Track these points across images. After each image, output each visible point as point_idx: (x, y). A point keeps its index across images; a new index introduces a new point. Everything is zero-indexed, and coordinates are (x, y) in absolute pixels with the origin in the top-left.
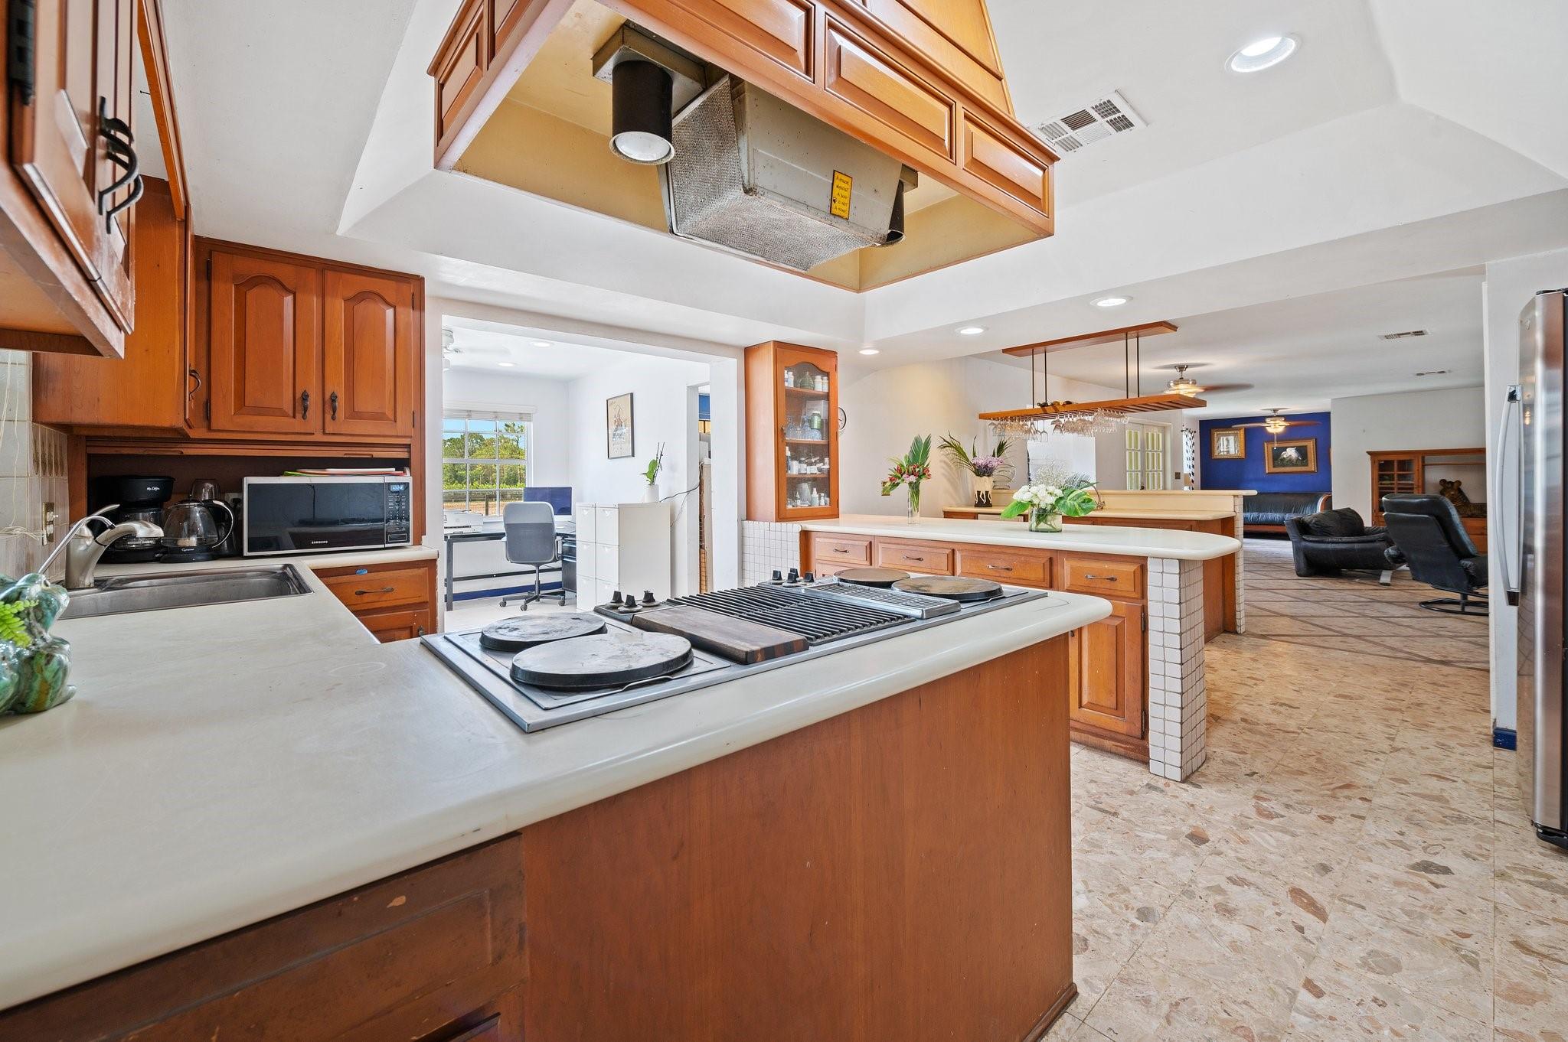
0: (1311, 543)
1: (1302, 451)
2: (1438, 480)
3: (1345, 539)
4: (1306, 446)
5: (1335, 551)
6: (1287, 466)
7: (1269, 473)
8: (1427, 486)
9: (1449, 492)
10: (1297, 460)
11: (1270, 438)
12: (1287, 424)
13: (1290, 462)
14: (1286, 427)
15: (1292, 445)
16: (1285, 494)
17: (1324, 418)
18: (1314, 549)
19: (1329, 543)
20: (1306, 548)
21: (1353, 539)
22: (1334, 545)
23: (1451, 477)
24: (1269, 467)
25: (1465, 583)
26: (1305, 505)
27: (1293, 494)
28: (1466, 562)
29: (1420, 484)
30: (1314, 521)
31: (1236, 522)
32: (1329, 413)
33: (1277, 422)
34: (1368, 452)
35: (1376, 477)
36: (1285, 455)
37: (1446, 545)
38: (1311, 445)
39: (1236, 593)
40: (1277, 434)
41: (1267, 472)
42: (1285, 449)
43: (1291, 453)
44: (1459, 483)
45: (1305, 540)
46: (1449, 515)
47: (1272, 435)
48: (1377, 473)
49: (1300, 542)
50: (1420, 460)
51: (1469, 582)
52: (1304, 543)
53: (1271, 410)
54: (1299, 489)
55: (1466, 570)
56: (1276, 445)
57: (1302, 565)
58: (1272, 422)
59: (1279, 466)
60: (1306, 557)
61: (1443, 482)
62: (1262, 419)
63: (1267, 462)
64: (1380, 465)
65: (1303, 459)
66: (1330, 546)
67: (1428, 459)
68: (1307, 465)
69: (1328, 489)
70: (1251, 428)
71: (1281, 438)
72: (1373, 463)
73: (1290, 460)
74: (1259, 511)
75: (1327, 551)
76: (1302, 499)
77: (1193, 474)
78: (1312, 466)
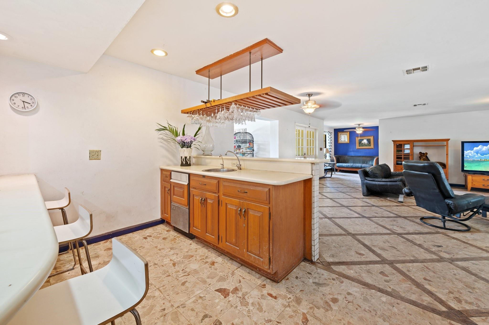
0: (369, 181)
1: (369, 141)
2: (418, 153)
3: (384, 180)
4: (370, 139)
5: (379, 185)
6: (364, 146)
7: (357, 149)
8: (414, 155)
9: (423, 157)
10: (367, 144)
11: (357, 135)
12: (363, 130)
13: (365, 145)
14: (363, 131)
15: (365, 138)
16: (363, 156)
17: (377, 128)
18: (370, 184)
19: (376, 181)
20: (367, 183)
21: (387, 180)
22: (379, 182)
23: (423, 151)
24: (357, 147)
25: (447, 212)
26: (370, 161)
27: (365, 157)
28: (449, 201)
29: (412, 154)
30: (370, 171)
31: (313, 182)
32: (378, 127)
33: (360, 129)
34: (392, 141)
35: (395, 150)
36: (363, 142)
37: (437, 191)
38: (372, 138)
39: (312, 233)
40: (360, 134)
41: (357, 148)
42: (363, 140)
43: (365, 141)
44: (427, 153)
45: (366, 179)
46: (440, 173)
47: (358, 134)
48: (396, 149)
49: (364, 180)
50: (412, 144)
51: (449, 212)
52: (366, 181)
53: (357, 124)
54: (368, 155)
55: (448, 205)
56: (359, 138)
57: (365, 191)
58: (358, 129)
59: (361, 146)
60: (367, 187)
61: (420, 153)
62: (355, 128)
63: (357, 144)
64: (397, 146)
65: (369, 144)
66: (377, 183)
67: (415, 144)
68: (370, 146)
69: (377, 155)
70: (351, 132)
71: (362, 135)
72: (394, 145)
73: (365, 144)
74: (353, 163)
75: (376, 185)
76: (369, 159)
77: (331, 149)
78: (372, 146)
